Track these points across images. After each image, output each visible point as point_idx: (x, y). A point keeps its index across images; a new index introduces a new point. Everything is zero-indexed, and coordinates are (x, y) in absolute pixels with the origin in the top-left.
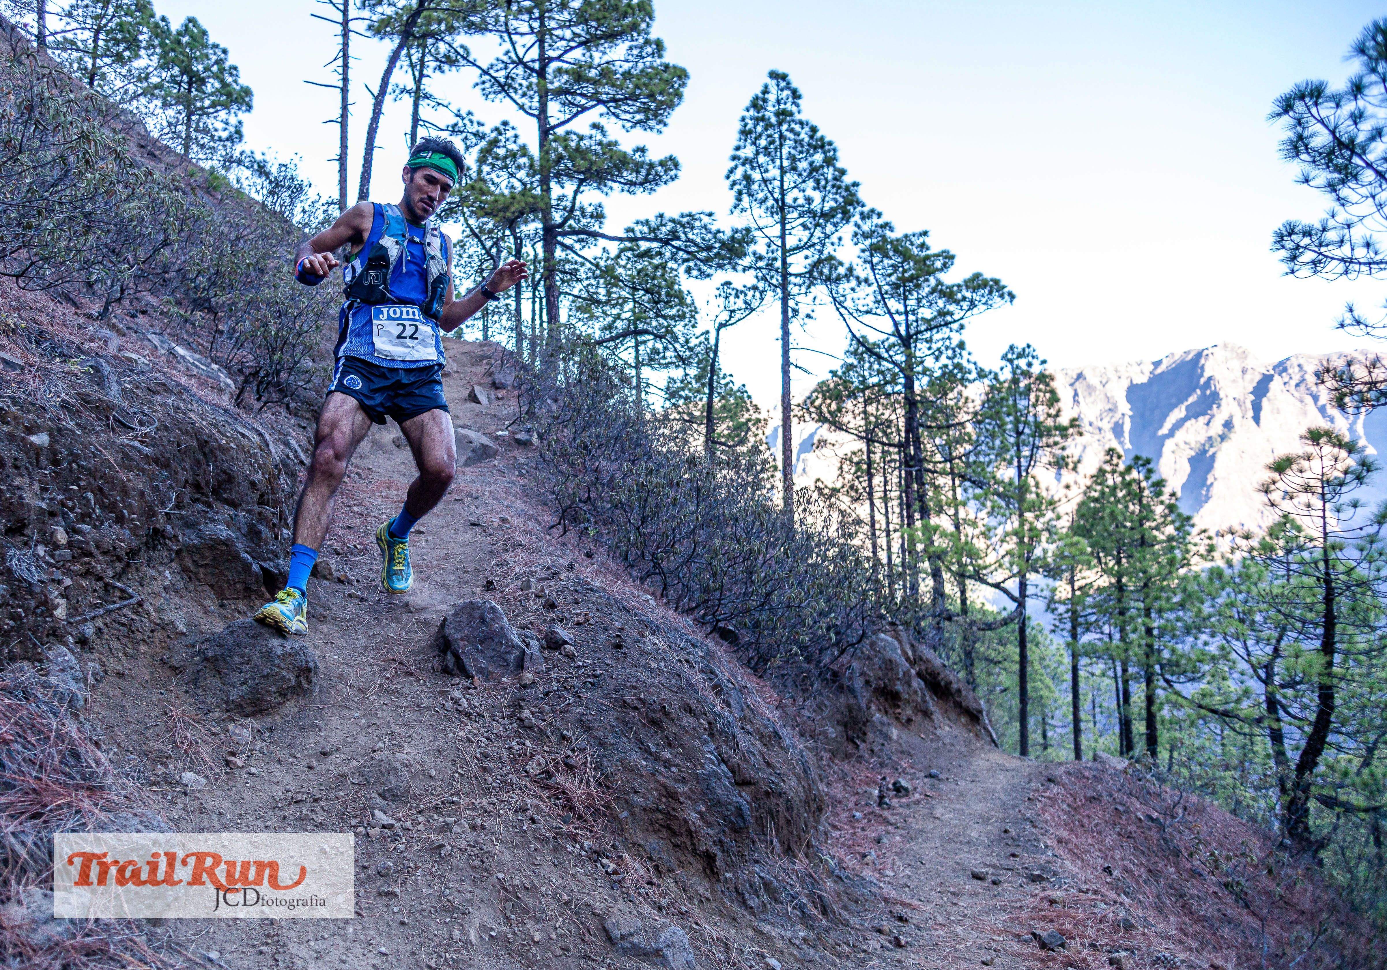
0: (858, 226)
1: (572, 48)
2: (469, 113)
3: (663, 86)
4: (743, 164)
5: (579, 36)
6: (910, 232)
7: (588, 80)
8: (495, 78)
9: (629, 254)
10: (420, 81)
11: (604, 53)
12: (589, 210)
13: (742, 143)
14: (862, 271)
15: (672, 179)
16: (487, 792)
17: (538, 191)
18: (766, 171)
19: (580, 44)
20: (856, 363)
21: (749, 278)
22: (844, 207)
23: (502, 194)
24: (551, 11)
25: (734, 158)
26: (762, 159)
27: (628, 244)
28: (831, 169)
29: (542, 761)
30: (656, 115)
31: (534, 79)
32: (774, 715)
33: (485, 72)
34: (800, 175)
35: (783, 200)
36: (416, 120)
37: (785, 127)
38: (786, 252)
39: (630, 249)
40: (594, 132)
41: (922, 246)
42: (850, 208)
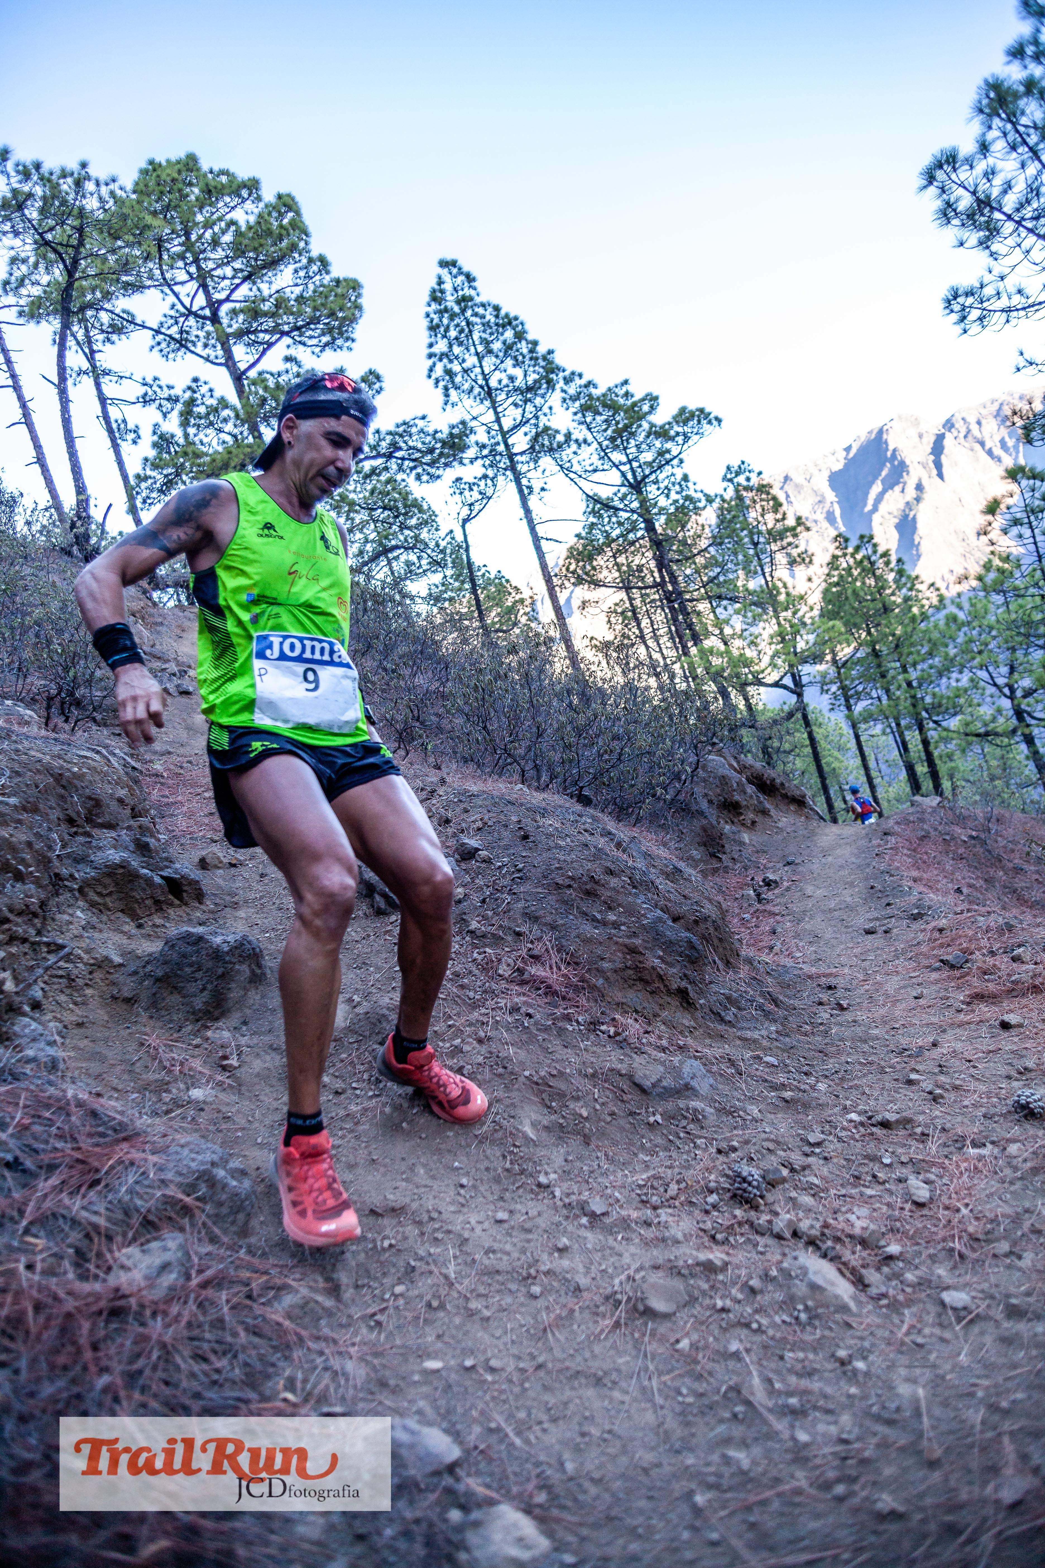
0: (563, 391)
1: (238, 286)
2: (155, 379)
3: (340, 301)
4: (441, 360)
5: (242, 270)
6: (612, 385)
7: (265, 314)
8: (170, 336)
10: (93, 358)
11: (270, 283)
13: (433, 340)
14: (580, 433)
15: (379, 391)
16: (475, 1005)
17: (251, 439)
18: (464, 361)
19: (245, 280)
20: (596, 521)
21: (478, 469)
22: (546, 377)
23: (216, 452)
24: (204, 251)
25: (430, 356)
26: (457, 350)
28: (524, 343)
29: (510, 961)
30: (341, 334)
31: (209, 327)
33: (158, 332)
34: (497, 356)
35: (488, 384)
36: (103, 400)
37: (469, 313)
38: (505, 435)
40: (288, 365)
41: (627, 394)
42: (553, 376)
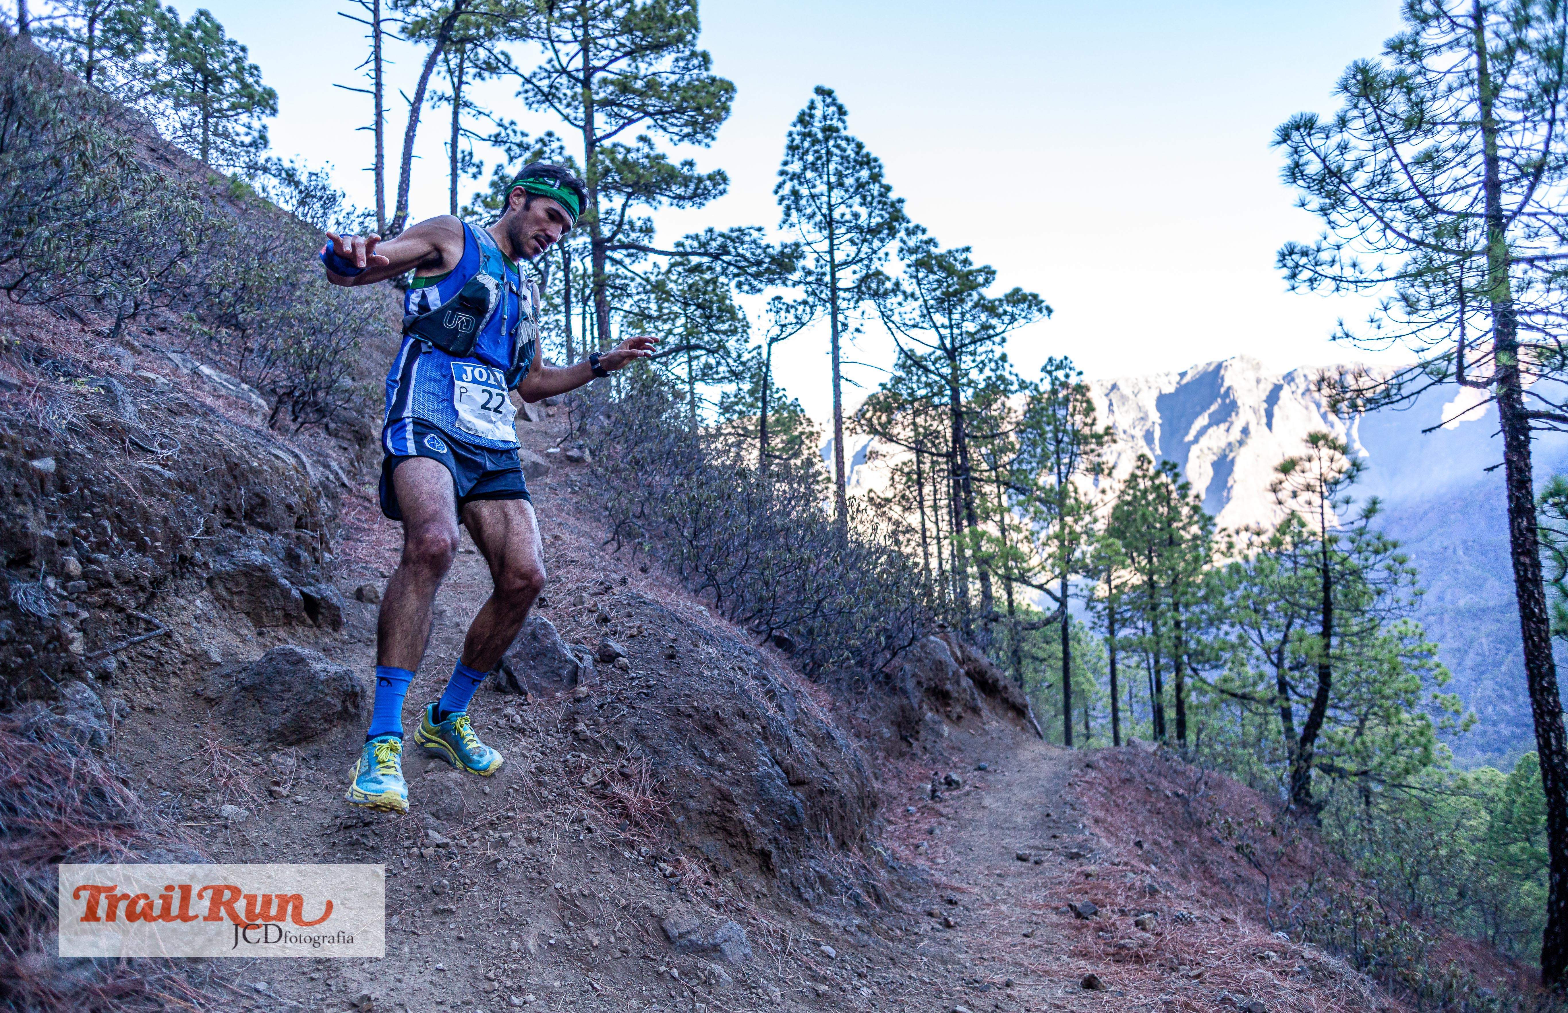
0: (904, 242)
1: (617, 59)
2: (512, 123)
3: (710, 99)
4: (791, 179)
5: (624, 46)
6: (953, 248)
7: (635, 92)
8: (538, 87)
9: (680, 269)
10: (459, 88)
11: (650, 64)
12: (638, 224)
13: (789, 158)
14: (909, 286)
15: (722, 193)
18: (814, 186)
19: (626, 55)
20: (904, 375)
22: (889, 223)
24: (595, 18)
25: (782, 173)
26: (809, 174)
27: (678, 259)
28: (877, 185)
29: (598, 772)
30: (704, 129)
31: (579, 89)
32: (826, 717)
34: (847, 191)
35: (830, 215)
36: (456, 128)
37: (831, 143)
38: (834, 267)
39: (681, 264)
40: (641, 144)
41: (966, 262)
42: (896, 224)
